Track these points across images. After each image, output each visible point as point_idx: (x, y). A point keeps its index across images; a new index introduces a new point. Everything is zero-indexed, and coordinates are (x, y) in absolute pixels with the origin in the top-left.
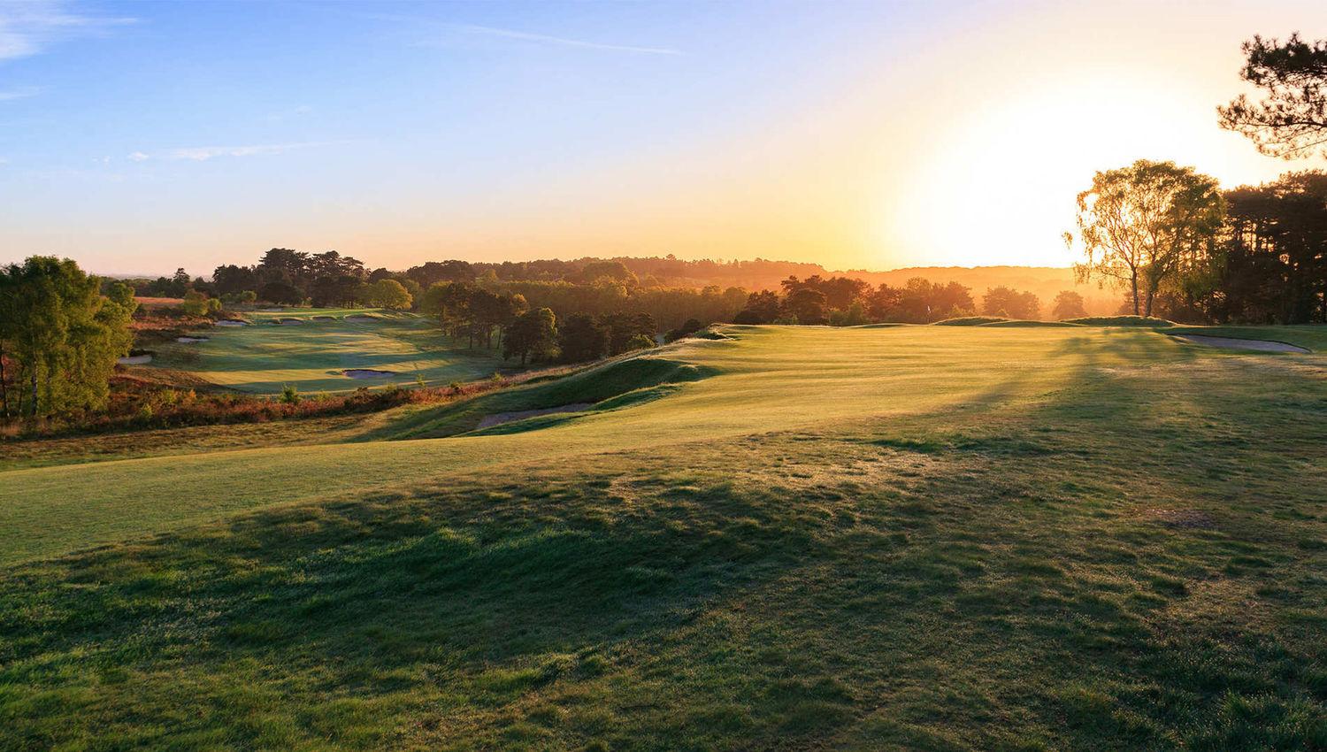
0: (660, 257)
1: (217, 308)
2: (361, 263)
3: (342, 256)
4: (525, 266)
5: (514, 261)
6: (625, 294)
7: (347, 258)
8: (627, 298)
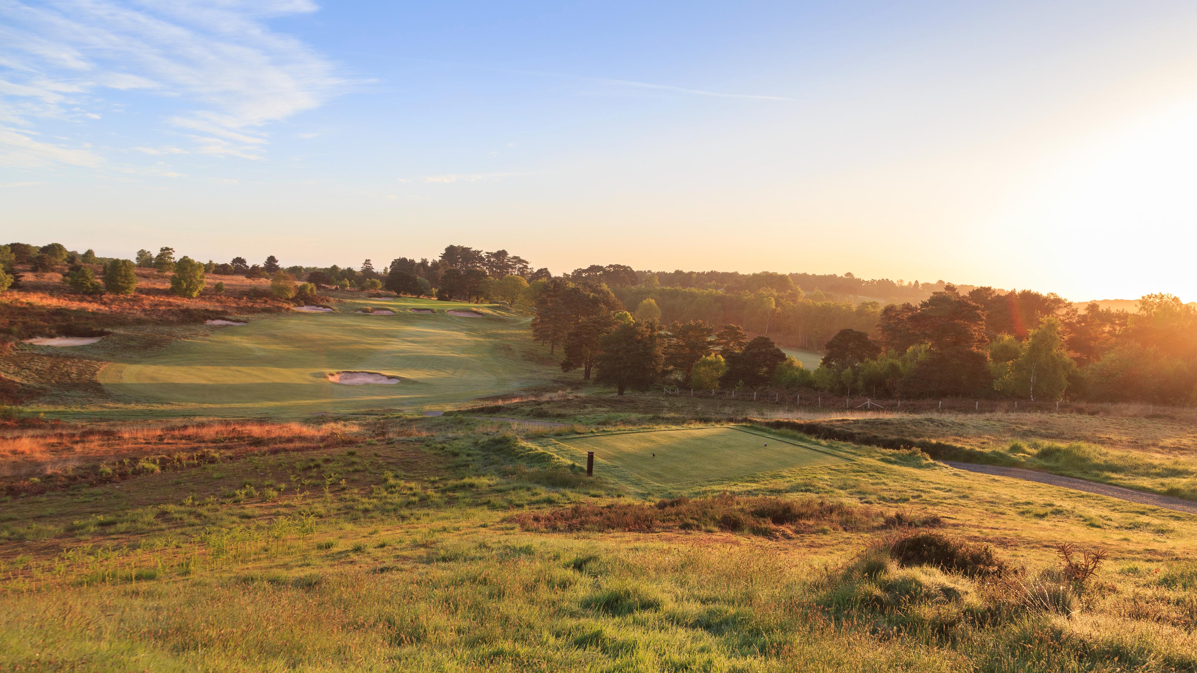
0: (839, 275)
1: (309, 292)
2: (527, 263)
3: (510, 255)
4: (694, 276)
5: (686, 271)
6: (774, 307)
7: (515, 258)
8: (775, 310)
